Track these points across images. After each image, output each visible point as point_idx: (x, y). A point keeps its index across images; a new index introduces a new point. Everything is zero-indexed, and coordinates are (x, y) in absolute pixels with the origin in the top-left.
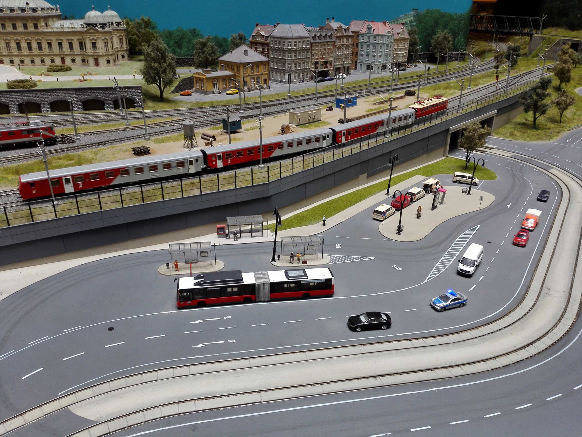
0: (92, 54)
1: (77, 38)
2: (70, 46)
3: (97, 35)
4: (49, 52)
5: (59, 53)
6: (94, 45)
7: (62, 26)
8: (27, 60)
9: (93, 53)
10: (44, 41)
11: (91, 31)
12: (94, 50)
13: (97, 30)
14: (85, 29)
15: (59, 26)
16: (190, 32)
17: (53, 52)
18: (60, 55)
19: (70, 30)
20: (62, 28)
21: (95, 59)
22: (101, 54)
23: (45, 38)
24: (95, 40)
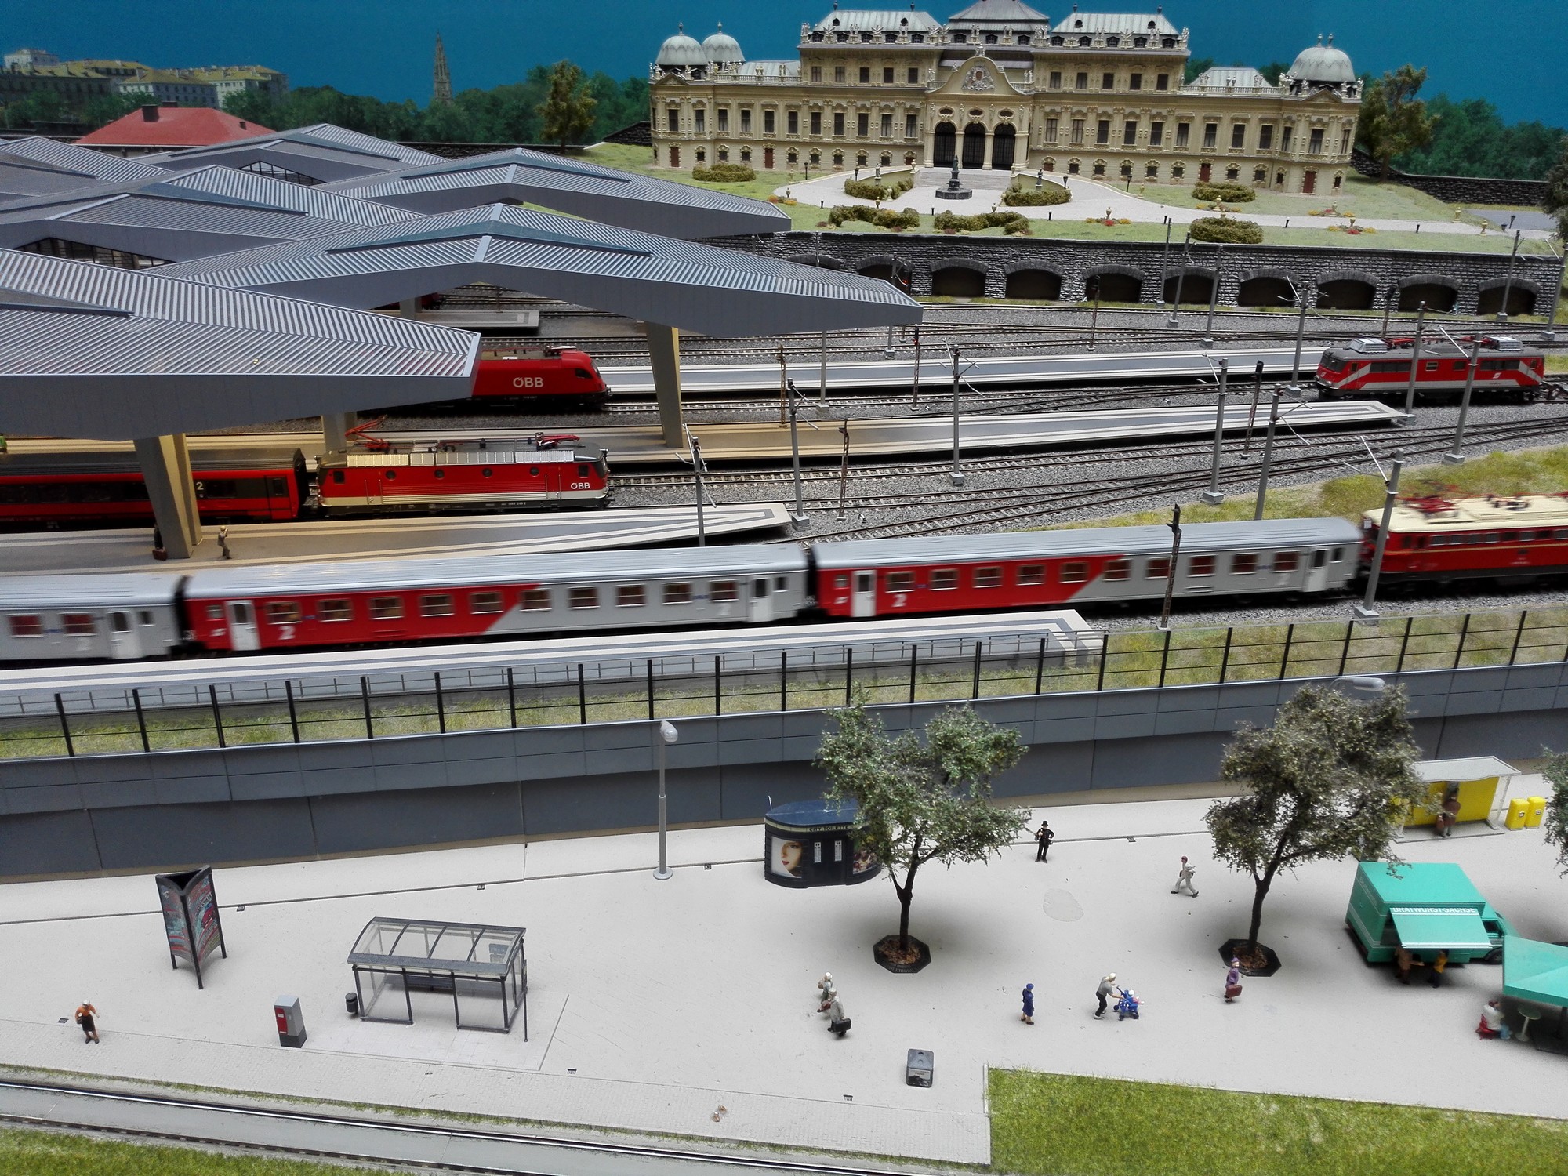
0: (1304, 159)
1: (1260, 116)
2: (1235, 137)
3: (1333, 112)
4: (1175, 149)
5: (1199, 153)
6: (1317, 136)
7: (1231, 84)
8: (1139, 168)
9: (1308, 156)
10: (1171, 119)
11: (1321, 101)
12: (1312, 150)
13: (1337, 100)
14: (1304, 95)
15: (1224, 84)
16: (1467, 110)
17: (1186, 149)
18: (1202, 156)
19: (1250, 95)
20: (1230, 89)
21: (1307, 172)
22: (1328, 160)
23: (1177, 113)
24: (1324, 124)
